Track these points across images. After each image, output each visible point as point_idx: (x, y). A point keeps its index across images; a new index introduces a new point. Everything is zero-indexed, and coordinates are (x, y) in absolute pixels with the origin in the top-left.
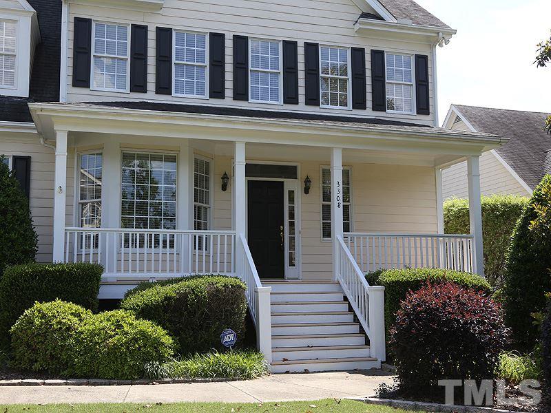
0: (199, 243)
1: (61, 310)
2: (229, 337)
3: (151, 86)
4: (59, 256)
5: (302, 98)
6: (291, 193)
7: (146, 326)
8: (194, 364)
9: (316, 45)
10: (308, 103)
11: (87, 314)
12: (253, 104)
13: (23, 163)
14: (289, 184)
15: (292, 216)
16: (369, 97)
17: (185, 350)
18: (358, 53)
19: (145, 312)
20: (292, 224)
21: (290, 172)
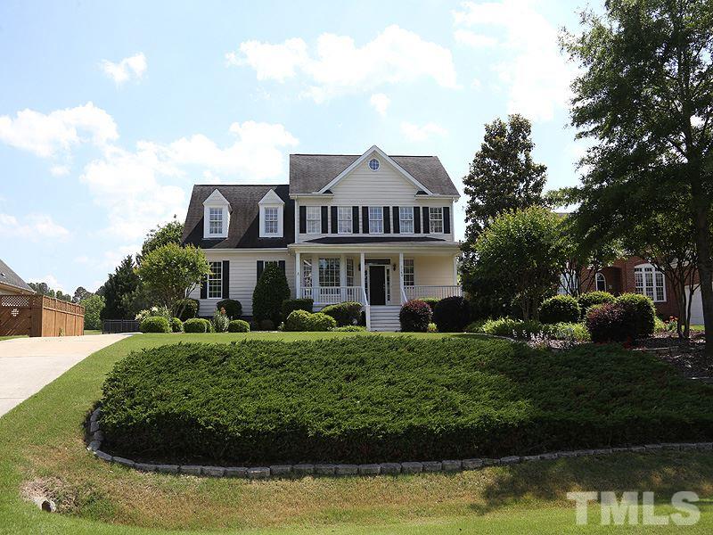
0: (350, 292)
1: (301, 312)
2: (355, 322)
3: (330, 230)
4: (298, 297)
5: (392, 231)
6: (388, 270)
7: (326, 316)
8: (342, 328)
9: (398, 207)
10: (395, 232)
11: (309, 314)
12: (371, 234)
13: (283, 263)
14: (387, 267)
15: (388, 280)
16: (422, 227)
17: (340, 325)
18: (417, 209)
19: (327, 313)
20: (388, 284)
21: (388, 262)
